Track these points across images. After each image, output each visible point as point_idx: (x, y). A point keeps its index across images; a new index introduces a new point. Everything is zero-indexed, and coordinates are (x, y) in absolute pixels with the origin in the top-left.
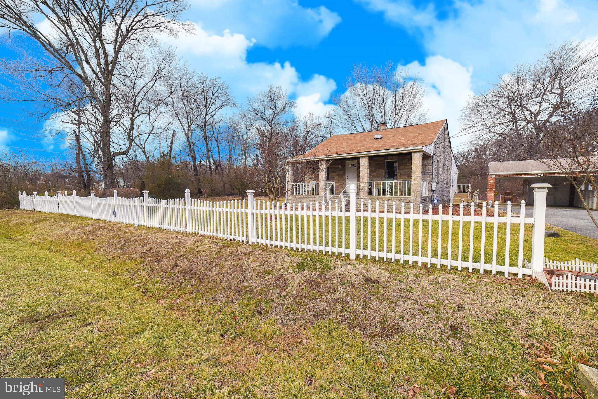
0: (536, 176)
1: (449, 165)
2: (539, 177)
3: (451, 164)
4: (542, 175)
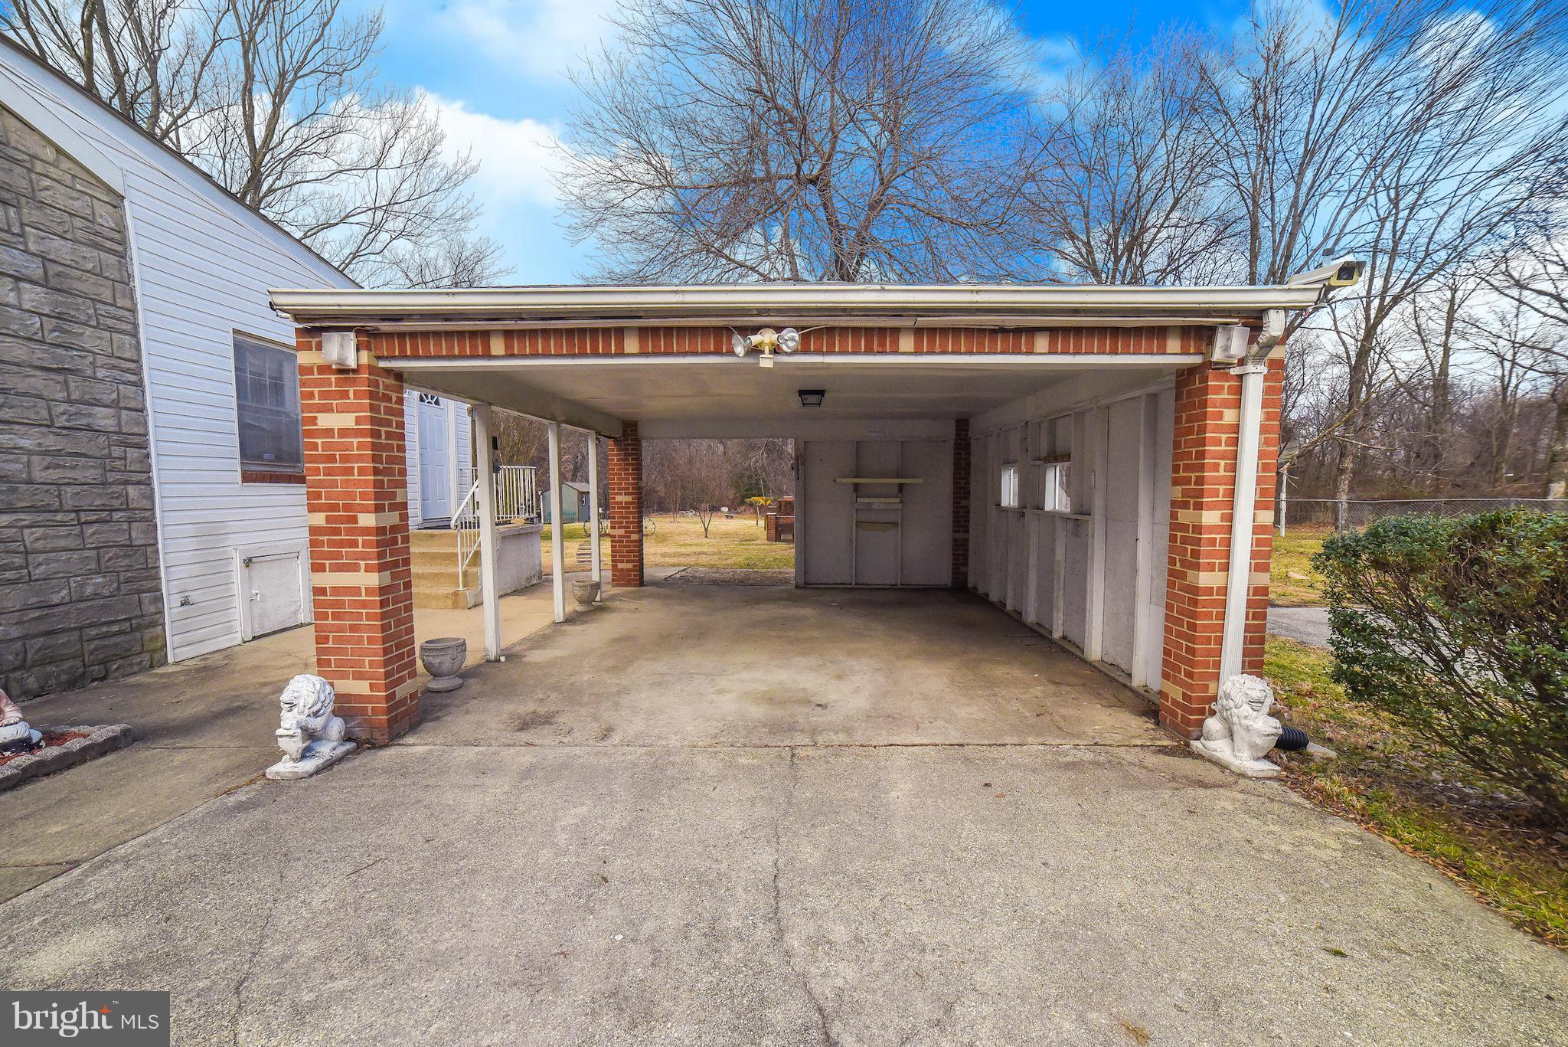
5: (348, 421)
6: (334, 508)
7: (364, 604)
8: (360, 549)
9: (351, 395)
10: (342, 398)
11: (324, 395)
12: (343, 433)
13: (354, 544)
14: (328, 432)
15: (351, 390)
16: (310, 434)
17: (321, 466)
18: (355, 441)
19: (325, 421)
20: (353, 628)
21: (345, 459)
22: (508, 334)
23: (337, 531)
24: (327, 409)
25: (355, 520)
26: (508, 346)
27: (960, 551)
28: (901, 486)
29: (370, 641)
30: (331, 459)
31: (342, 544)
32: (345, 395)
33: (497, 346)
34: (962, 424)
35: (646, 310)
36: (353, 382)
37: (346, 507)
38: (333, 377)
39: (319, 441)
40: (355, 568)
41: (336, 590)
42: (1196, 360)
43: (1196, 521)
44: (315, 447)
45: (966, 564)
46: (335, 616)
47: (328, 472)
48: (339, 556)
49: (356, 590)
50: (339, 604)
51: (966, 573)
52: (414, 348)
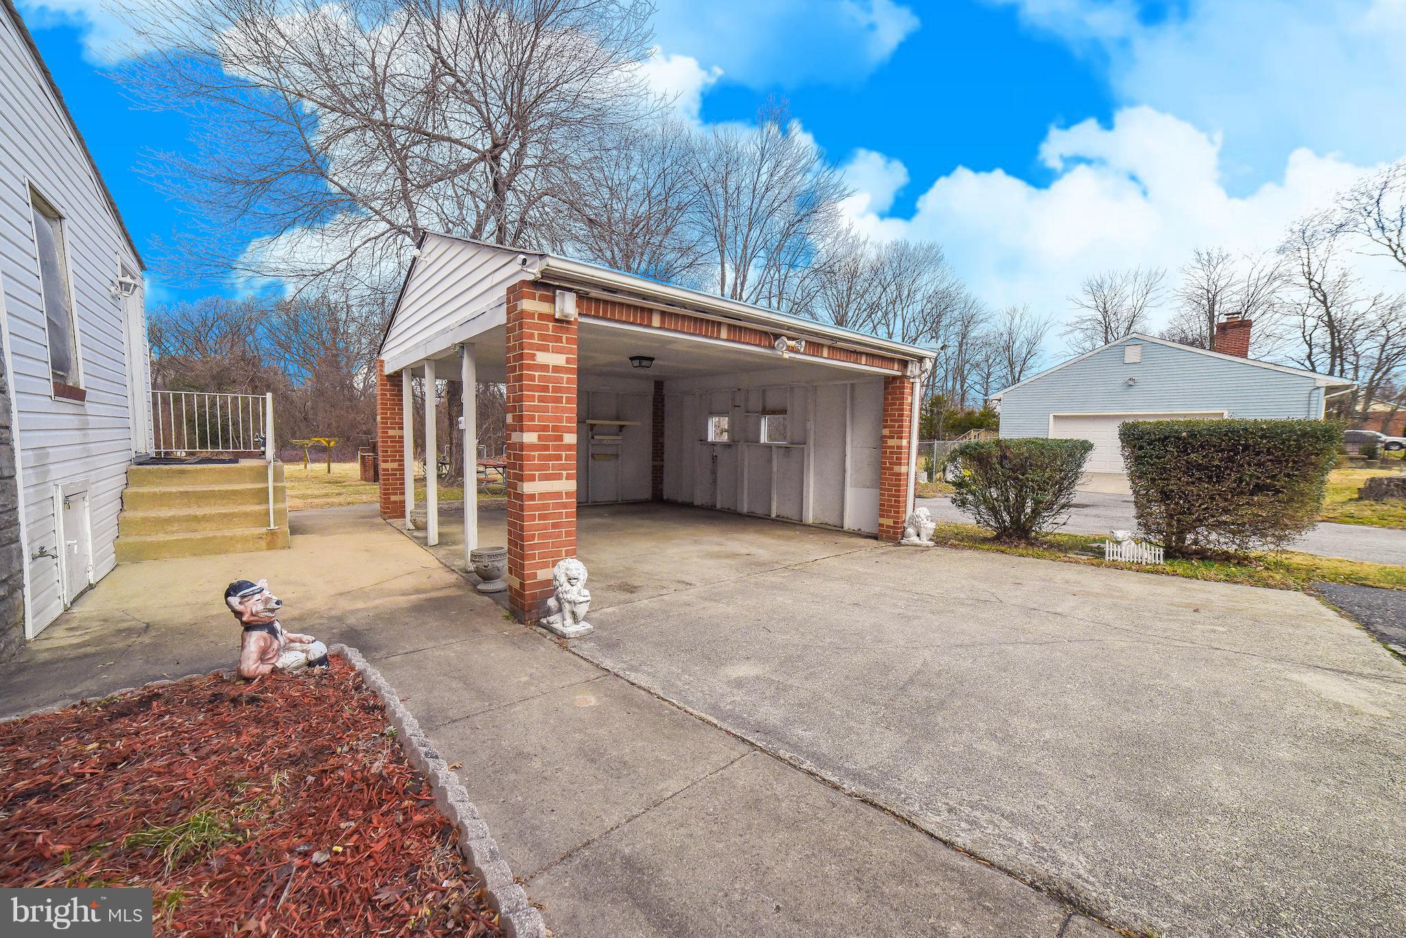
5: (559, 360)
6: (545, 428)
7: (564, 506)
8: (563, 462)
9: (564, 341)
10: (556, 342)
11: (542, 337)
12: (557, 369)
13: (559, 458)
14: (544, 367)
15: (564, 336)
16: (530, 367)
17: (537, 394)
18: (565, 376)
19: (542, 358)
20: (555, 526)
21: (556, 390)
22: (663, 313)
23: (546, 448)
24: (545, 349)
25: (560, 438)
26: (663, 322)
27: (658, 474)
28: (622, 427)
29: (568, 534)
30: (546, 389)
31: (550, 458)
32: (559, 340)
33: (656, 320)
34: (659, 385)
35: (746, 317)
36: (567, 330)
37: (555, 429)
38: (551, 325)
39: (537, 374)
40: (558, 477)
41: (543, 496)
42: (899, 374)
43: (899, 444)
44: (532, 378)
45: (661, 483)
46: (542, 517)
47: (541, 399)
48: (546, 467)
49: (558, 495)
50: (545, 507)
51: (662, 490)
52: (605, 312)
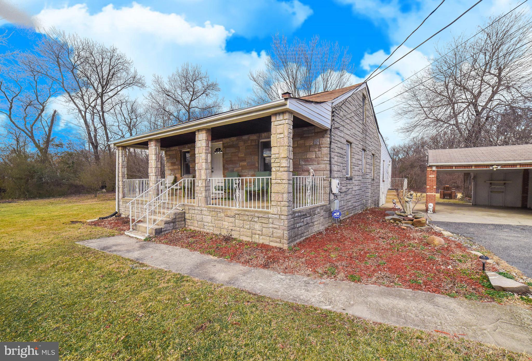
0: (491, 168)
1: (377, 151)
2: (495, 169)
3: (379, 150)
4: (499, 168)
5: (433, 176)
9: (434, 173)
12: (432, 177)
19: (430, 176)
27: (525, 199)
28: (505, 183)
44: (428, 179)
51: (527, 204)
